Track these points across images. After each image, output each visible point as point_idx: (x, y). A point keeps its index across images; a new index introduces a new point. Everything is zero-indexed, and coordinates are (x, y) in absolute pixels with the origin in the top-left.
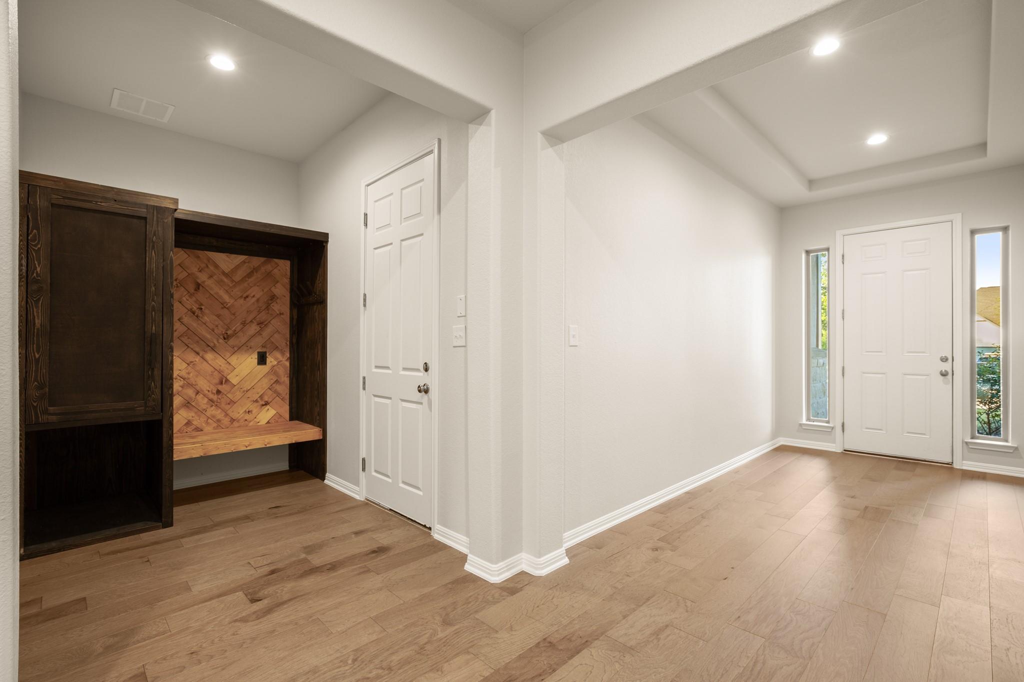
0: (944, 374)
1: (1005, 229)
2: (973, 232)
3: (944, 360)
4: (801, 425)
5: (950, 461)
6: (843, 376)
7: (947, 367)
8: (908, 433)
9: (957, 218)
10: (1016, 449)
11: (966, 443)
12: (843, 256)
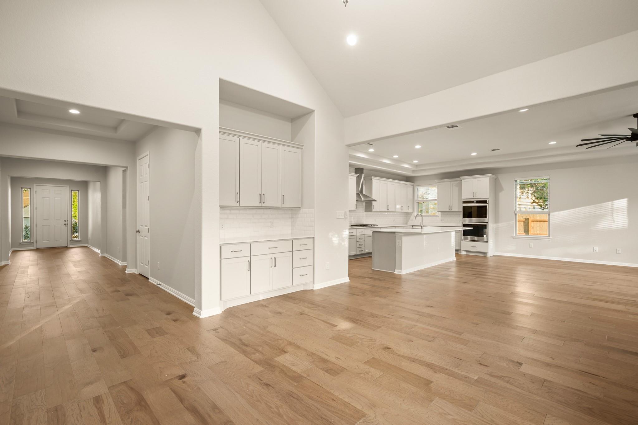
0: (65, 225)
1: (78, 191)
2: (72, 190)
3: (65, 221)
4: (20, 243)
5: (66, 246)
6: (36, 226)
7: (66, 223)
8: (44, 241)
9: (68, 186)
10: (81, 240)
11: (71, 241)
12: (36, 192)
